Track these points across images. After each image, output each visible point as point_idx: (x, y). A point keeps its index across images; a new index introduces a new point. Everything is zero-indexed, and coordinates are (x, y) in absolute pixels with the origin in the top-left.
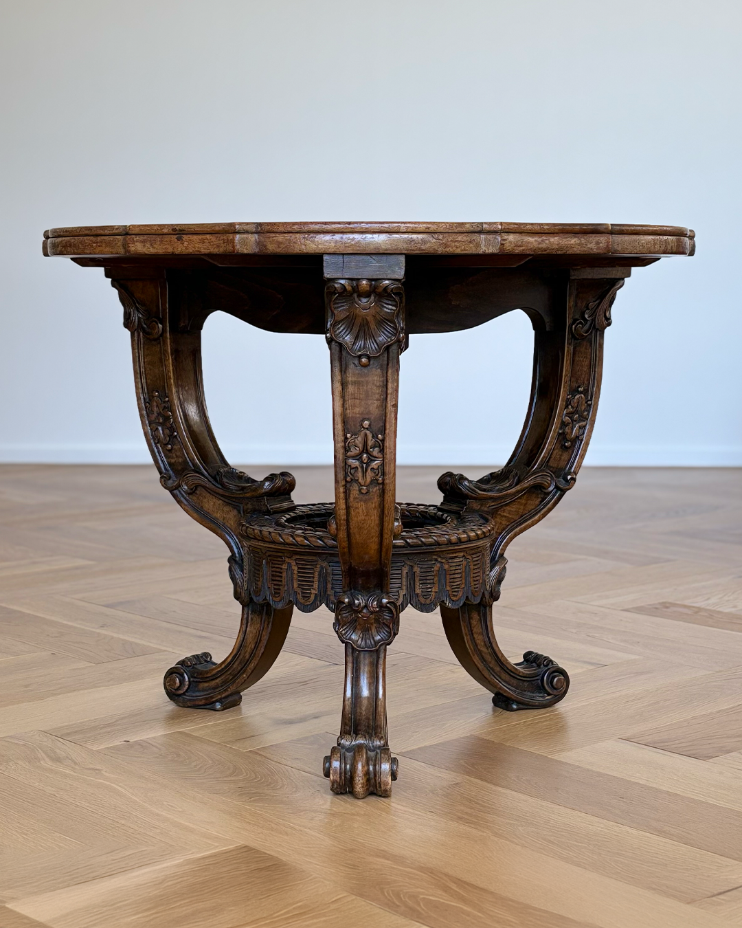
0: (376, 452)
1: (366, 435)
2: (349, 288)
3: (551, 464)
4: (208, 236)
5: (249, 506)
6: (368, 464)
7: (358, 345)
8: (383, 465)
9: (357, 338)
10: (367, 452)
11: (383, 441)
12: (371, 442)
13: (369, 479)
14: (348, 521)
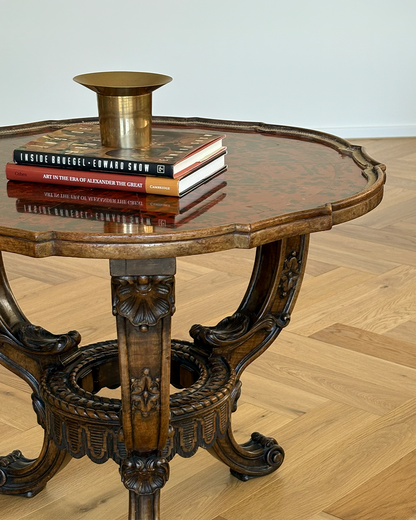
0: (154, 390)
1: (146, 380)
2: (131, 283)
3: (273, 310)
4: (12, 240)
5: (47, 361)
6: (148, 399)
7: (138, 319)
8: (160, 398)
9: (137, 312)
10: (147, 390)
11: (160, 382)
12: (150, 383)
13: (149, 408)
14: (133, 433)
